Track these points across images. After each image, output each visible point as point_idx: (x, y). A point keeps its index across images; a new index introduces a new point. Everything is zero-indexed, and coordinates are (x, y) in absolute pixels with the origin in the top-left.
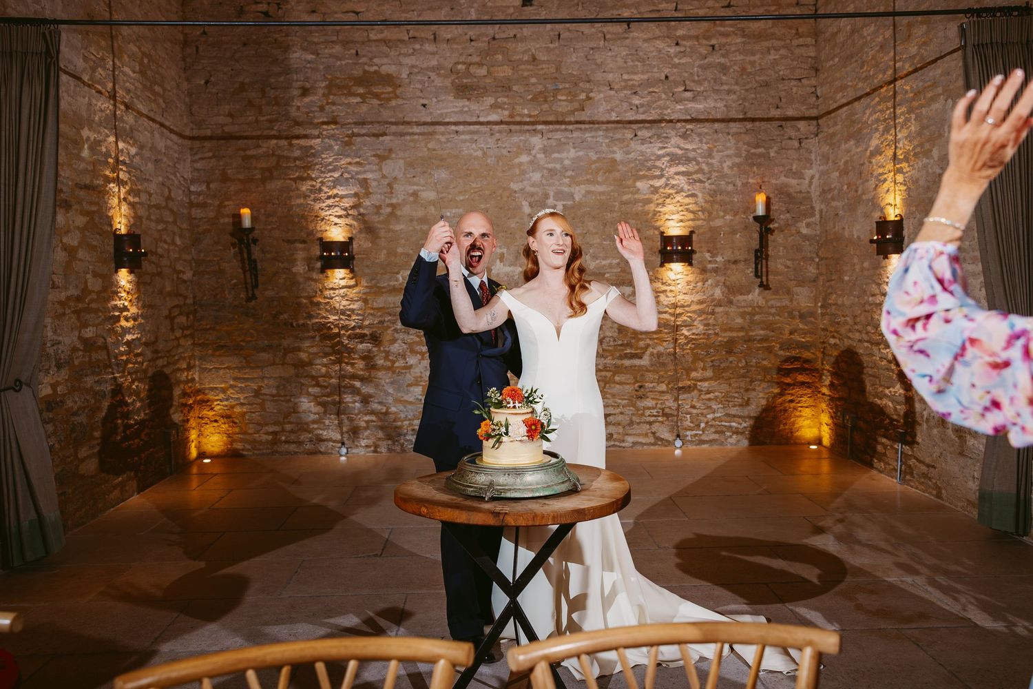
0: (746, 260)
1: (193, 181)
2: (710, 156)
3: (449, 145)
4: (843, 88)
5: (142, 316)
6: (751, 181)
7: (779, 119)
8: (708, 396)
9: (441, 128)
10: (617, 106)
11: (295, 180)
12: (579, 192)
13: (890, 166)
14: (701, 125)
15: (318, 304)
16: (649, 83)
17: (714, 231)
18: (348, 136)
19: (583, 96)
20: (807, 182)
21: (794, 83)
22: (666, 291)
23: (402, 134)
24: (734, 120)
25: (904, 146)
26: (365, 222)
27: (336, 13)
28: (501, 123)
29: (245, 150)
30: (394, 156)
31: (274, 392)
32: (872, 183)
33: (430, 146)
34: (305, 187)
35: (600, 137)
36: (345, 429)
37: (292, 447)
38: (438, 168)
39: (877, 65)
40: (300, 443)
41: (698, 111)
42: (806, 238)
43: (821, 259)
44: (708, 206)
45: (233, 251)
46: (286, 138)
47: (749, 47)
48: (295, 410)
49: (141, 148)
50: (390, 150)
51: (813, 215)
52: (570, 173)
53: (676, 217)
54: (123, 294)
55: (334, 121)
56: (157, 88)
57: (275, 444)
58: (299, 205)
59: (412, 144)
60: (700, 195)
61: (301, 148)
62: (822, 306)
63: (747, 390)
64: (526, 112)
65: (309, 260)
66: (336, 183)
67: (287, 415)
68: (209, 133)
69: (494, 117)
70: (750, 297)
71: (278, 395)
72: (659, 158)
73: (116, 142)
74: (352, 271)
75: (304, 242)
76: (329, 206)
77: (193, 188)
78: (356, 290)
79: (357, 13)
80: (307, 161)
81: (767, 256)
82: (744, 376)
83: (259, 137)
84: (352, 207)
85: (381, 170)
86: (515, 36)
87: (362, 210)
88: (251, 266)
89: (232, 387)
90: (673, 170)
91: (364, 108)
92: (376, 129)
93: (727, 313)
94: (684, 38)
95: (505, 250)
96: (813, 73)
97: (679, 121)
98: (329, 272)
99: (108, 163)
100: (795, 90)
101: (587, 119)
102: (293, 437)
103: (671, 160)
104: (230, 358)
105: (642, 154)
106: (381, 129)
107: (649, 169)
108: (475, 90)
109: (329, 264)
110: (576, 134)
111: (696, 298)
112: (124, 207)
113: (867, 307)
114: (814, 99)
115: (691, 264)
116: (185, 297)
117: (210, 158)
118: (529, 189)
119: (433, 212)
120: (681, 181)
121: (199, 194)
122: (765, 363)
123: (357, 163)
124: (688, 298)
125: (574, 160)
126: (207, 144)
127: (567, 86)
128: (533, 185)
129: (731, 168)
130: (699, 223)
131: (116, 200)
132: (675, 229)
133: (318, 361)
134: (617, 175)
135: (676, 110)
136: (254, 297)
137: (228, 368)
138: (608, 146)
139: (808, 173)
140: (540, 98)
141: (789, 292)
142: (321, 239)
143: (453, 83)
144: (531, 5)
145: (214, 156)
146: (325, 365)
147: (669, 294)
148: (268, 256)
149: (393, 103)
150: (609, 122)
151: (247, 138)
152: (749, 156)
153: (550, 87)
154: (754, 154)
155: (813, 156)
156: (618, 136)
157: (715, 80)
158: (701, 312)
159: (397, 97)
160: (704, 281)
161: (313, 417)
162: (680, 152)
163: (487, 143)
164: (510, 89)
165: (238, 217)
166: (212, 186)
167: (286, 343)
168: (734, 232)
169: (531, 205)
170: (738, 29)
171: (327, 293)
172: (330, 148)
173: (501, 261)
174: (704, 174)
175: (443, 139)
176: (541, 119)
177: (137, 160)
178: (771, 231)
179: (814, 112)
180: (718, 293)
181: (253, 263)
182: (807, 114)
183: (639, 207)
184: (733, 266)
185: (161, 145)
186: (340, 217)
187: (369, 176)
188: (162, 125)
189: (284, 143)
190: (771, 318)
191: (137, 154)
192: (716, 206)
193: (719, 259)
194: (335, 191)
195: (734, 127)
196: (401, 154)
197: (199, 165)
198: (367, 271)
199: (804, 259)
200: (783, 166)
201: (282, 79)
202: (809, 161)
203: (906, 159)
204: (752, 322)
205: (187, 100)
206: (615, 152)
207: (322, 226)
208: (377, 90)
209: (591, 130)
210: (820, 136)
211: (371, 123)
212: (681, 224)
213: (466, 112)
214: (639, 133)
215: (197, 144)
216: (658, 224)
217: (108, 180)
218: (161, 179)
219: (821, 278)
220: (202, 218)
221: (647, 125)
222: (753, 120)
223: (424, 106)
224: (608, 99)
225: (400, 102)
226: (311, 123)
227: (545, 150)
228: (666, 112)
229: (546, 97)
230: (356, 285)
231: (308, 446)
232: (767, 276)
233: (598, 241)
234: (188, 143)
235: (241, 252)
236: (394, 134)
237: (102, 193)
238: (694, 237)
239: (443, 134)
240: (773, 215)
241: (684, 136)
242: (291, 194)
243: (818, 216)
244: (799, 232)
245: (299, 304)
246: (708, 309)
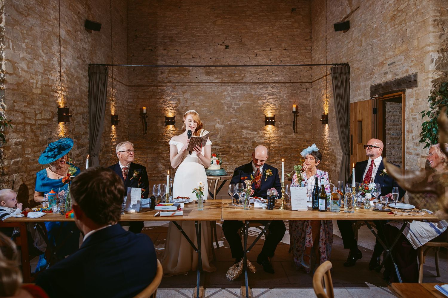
0: (290, 124)
1: (129, 99)
2: (280, 93)
3: (204, 89)
4: (317, 75)
5: (117, 138)
6: (292, 101)
7: (300, 83)
8: (279, 165)
9: (201, 84)
10: (253, 78)
11: (158, 99)
12: (241, 103)
13: (326, 99)
14: (277, 84)
15: (165, 135)
16: (262, 72)
17: (281, 115)
18: (174, 86)
19: (243, 75)
20: (308, 101)
21: (305, 72)
22: (266, 133)
23: (190, 86)
24: (287, 83)
25: (328, 94)
26: (179, 111)
27: (171, 50)
28: (219, 83)
29: (144, 90)
30: (187, 92)
31: (151, 161)
32: (322, 103)
33: (198, 89)
34: (161, 101)
35: (247, 87)
36: (171, 173)
37: (156, 178)
38: (201, 95)
39: (323, 70)
40: (158, 177)
41: (276, 80)
42: (308, 118)
43: (313, 124)
44: (279, 108)
45: (140, 119)
46: (156, 86)
47: (291, 61)
48: (157, 167)
49: (118, 91)
50: (186, 90)
51: (310, 111)
52: (239, 98)
53: (270, 111)
54: (113, 132)
55: (170, 82)
56: (121, 73)
57: (151, 177)
58: (160, 106)
59: (193, 89)
60: (277, 105)
61: (161, 89)
62: (313, 139)
63: (291, 163)
64: (226, 79)
65: (162, 123)
66: (171, 100)
67: (154, 169)
68: (134, 84)
69: (217, 81)
70: (292, 135)
71: (152, 162)
72: (265, 94)
73: (112, 90)
74: (175, 126)
75: (161, 117)
76: (168, 107)
77: (129, 101)
78: (176, 131)
79: (178, 50)
80: (162, 93)
81: (297, 123)
82: (290, 159)
83: (148, 86)
84: (175, 107)
85: (183, 96)
86: (223, 57)
87: (178, 108)
88: (145, 124)
89: (138, 160)
90: (269, 97)
91: (179, 78)
92: (182, 84)
93: (285, 140)
94: (273, 58)
95: (219, 120)
96: (310, 69)
97: (271, 83)
98: (168, 126)
99: (110, 96)
100: (305, 74)
101: (244, 82)
102: (156, 175)
103: (269, 94)
104: (138, 151)
105: (260, 92)
106: (185, 84)
107: (262, 97)
108: (211, 73)
109: (168, 124)
110: (240, 86)
111: (276, 135)
112: (114, 108)
113: (322, 139)
114: (311, 77)
115: (274, 125)
116: (126, 133)
117: (134, 92)
118: (227, 102)
119: (199, 108)
120: (271, 101)
121: (130, 102)
122: (296, 155)
123: (177, 94)
124: (273, 135)
125: (240, 94)
126: (133, 88)
127: (238, 72)
128: (228, 101)
129: (286, 97)
130: (277, 113)
131: (112, 106)
132: (269, 115)
133: (164, 153)
134: (252, 98)
135: (270, 80)
136: (146, 133)
137: (137, 154)
138: (250, 90)
139: (309, 99)
140: (230, 75)
141: (303, 134)
142: (166, 116)
143: (205, 71)
144: (228, 48)
145: (135, 91)
146: (166, 154)
147: (268, 134)
148: (150, 121)
149: (188, 76)
150: (250, 83)
151: (145, 86)
152: (291, 93)
153: (233, 72)
154: (293, 93)
155: (310, 94)
156: (253, 87)
157: (282, 71)
158: (277, 140)
159: (189, 75)
160: (278, 130)
161: (162, 169)
162: (271, 92)
163: (215, 89)
164: (221, 73)
165: (142, 110)
166: (134, 100)
167: (155, 147)
168: (287, 116)
169: (227, 107)
170: (289, 56)
171: (167, 132)
172: (169, 89)
173: (218, 124)
174: (278, 98)
175: (202, 87)
176: (231, 82)
177: (117, 94)
178: (298, 116)
179: (311, 81)
180: (282, 134)
181: (146, 123)
182: (309, 81)
183: (259, 108)
184: (286, 126)
185: (122, 89)
186: (171, 110)
187: (180, 98)
188: (122, 83)
189: (156, 88)
190: (298, 142)
191: (117, 92)
192: (282, 108)
193: (282, 124)
194: (170, 102)
195: (287, 85)
196: (189, 91)
197: (130, 94)
198: (179, 126)
199: (308, 124)
200: (302, 96)
201: (155, 69)
202: (309, 95)
203: (329, 98)
204: (292, 143)
205: (128, 75)
206: (252, 92)
207: (166, 112)
208: (183, 73)
209: (245, 85)
210: (313, 88)
211: (181, 82)
212: (271, 113)
213: (209, 79)
214: (259, 86)
215: (130, 88)
216: (265, 113)
217: (111, 101)
218: (121, 99)
219: (313, 130)
220: (131, 110)
221: (261, 84)
222: (293, 83)
223: (197, 77)
224: (250, 76)
225: (190, 76)
226: (164, 82)
227: (232, 91)
228: (267, 80)
229: (232, 75)
230: (176, 130)
231: (161, 178)
232: (297, 129)
233: (247, 118)
234: (128, 87)
235: (142, 120)
236: (188, 86)
237: (110, 104)
238: (275, 117)
239: (202, 86)
240: (299, 111)
241: (272, 87)
242: (157, 103)
243: (312, 111)
244: (306, 116)
245: (159, 135)
246: (279, 139)
